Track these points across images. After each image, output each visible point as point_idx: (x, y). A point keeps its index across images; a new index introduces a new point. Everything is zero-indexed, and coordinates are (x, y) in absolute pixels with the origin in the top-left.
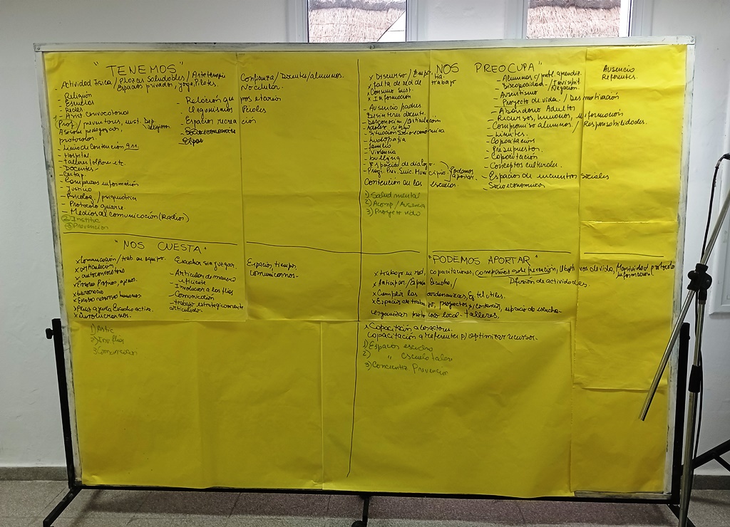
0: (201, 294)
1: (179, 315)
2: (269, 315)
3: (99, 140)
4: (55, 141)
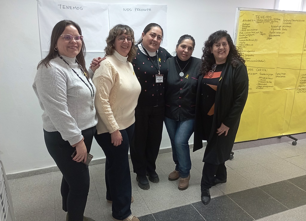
0: (264, 83)
1: (258, 90)
2: (277, 88)
3: (249, 38)
4: (238, 38)
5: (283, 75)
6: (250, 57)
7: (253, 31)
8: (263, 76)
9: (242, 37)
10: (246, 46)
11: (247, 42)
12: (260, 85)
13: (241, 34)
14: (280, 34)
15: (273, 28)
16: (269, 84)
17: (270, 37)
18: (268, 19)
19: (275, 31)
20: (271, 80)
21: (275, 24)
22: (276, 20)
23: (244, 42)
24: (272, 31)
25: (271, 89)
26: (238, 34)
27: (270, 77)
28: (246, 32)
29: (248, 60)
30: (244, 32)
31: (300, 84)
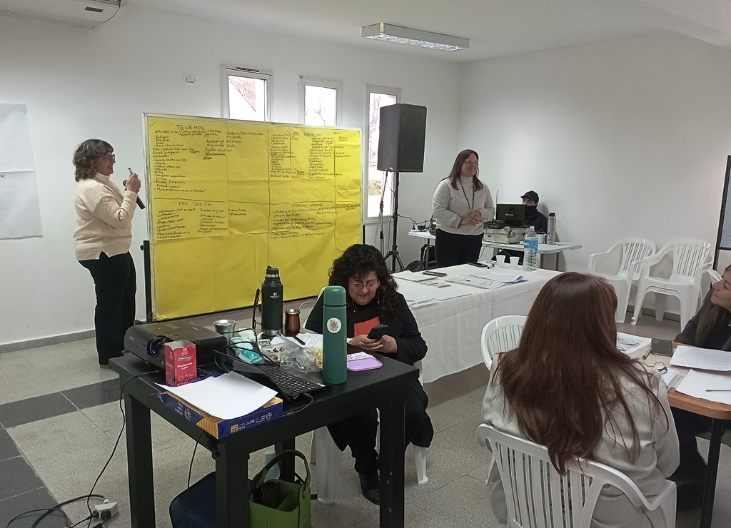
0: (211, 224)
1: (202, 234)
2: (236, 232)
3: (170, 157)
4: (151, 157)
5: (242, 212)
6: (177, 185)
7: (176, 147)
8: (207, 213)
9: (158, 155)
10: (168, 168)
11: (168, 163)
12: (205, 227)
13: (157, 151)
14: (224, 152)
15: (211, 143)
16: (219, 226)
17: (209, 156)
18: (198, 131)
19: (214, 148)
20: (222, 220)
21: (212, 138)
22: (214, 133)
23: (164, 162)
24: (210, 148)
25: (226, 233)
26: (151, 151)
27: (219, 214)
28: (165, 147)
29: (175, 189)
30: (160, 148)
31: (274, 226)
